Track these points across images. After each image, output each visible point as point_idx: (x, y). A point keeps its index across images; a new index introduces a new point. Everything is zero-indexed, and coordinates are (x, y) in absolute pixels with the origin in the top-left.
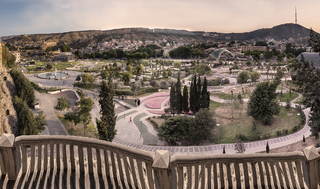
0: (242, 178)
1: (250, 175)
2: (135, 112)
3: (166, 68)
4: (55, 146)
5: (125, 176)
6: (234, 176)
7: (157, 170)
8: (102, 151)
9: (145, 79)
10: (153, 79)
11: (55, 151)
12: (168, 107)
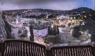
0: (73, 53)
1: (75, 52)
2: (38, 34)
3: (47, 22)
4: (16, 43)
5: (37, 53)
6: (70, 53)
7: (47, 51)
8: (30, 44)
9: (41, 25)
10: (43, 25)
11: (16, 44)
12: (47, 33)
